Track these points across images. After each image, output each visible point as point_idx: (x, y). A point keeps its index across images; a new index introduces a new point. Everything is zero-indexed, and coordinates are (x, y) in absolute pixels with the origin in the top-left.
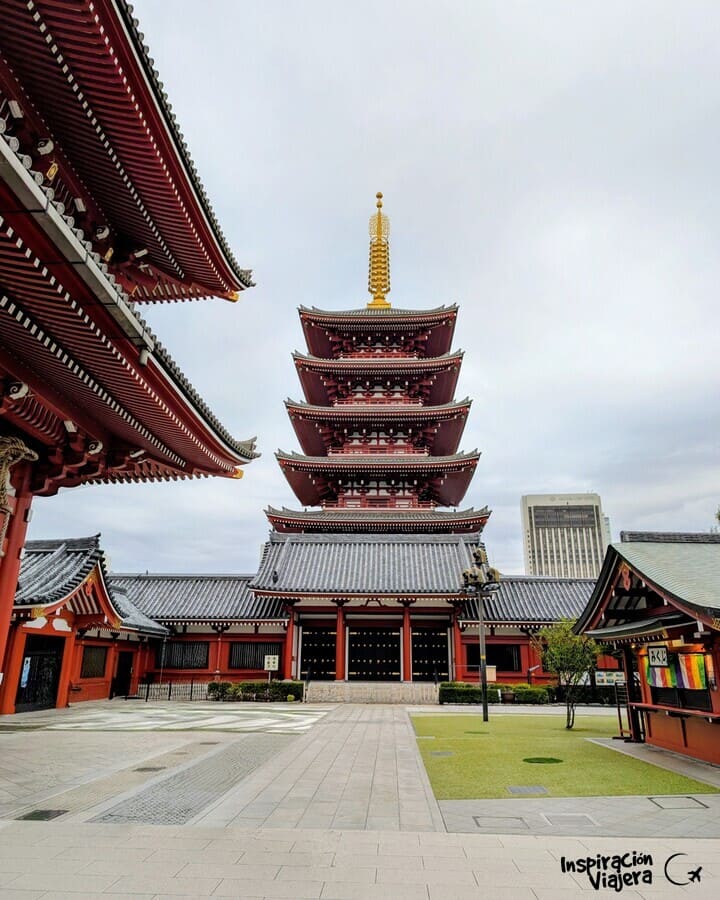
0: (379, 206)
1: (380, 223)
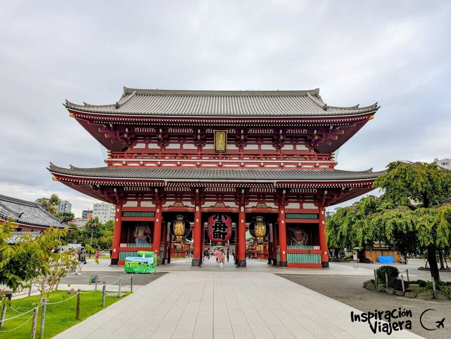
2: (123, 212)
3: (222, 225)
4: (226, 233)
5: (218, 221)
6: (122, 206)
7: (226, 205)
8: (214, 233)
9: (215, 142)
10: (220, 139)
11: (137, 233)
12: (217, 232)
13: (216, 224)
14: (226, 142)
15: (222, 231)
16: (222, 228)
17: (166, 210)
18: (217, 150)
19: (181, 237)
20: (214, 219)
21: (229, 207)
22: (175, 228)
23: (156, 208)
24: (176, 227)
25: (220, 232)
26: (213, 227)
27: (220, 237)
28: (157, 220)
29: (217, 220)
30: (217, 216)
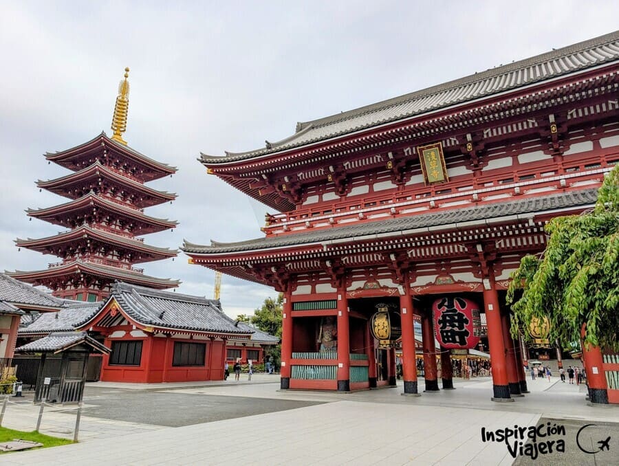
0: (126, 76)
1: (124, 88)
2: (293, 304)
3: (456, 318)
4: (466, 333)
5: (447, 311)
6: (291, 294)
7: (456, 280)
8: (442, 332)
9: (425, 169)
10: (433, 160)
11: (322, 336)
12: (447, 332)
13: (444, 316)
14: (443, 165)
15: (456, 329)
16: (457, 324)
17: (352, 295)
18: (430, 181)
19: (388, 342)
20: (440, 306)
21: (463, 282)
22: (375, 326)
23: (337, 293)
24: (376, 324)
25: (452, 331)
26: (440, 322)
27: (454, 341)
28: (340, 314)
29: (446, 308)
30: (444, 301)
